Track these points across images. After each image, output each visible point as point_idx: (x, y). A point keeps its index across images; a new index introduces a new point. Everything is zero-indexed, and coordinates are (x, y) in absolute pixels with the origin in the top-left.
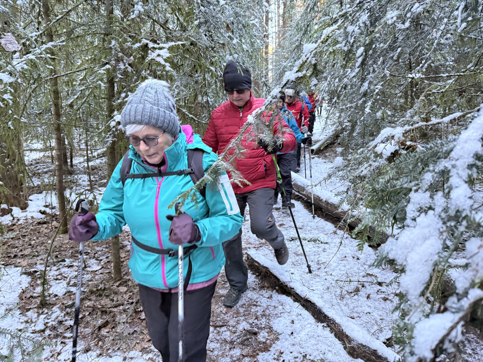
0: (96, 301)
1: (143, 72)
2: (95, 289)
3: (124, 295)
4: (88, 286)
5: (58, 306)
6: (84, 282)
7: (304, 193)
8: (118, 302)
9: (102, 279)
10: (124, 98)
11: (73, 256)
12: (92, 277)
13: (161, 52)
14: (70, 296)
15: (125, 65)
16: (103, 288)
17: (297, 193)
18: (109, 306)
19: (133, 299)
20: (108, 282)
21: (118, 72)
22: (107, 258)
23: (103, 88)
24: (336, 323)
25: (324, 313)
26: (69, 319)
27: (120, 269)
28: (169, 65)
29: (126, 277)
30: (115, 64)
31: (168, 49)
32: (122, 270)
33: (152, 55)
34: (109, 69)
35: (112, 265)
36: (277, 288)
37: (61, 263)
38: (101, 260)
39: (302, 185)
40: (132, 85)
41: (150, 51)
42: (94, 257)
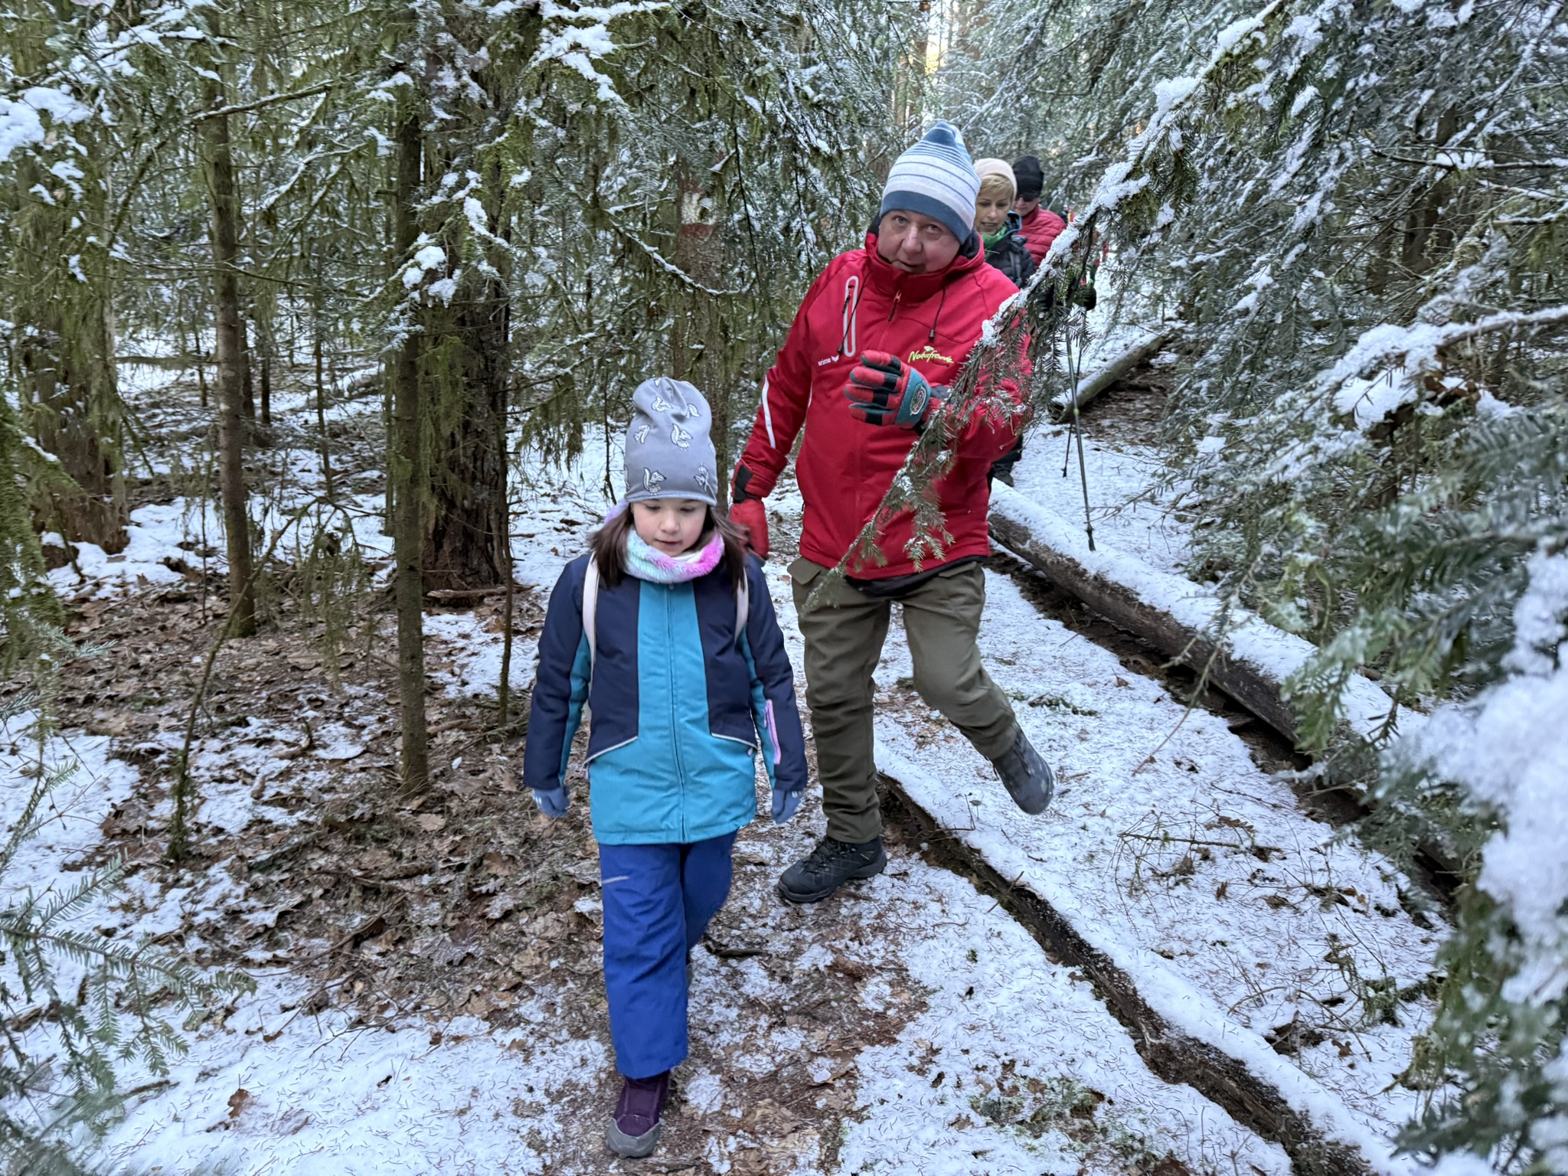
0: (343, 855)
1: (521, 103)
2: (342, 818)
3: (436, 842)
4: (320, 806)
5: (226, 863)
6: (307, 794)
7: (1027, 546)
8: (417, 863)
9: (366, 788)
10: (453, 190)
11: (273, 710)
12: (334, 780)
13: (585, 36)
14: (263, 833)
15: (459, 77)
16: (367, 816)
17: (1000, 548)
18: (388, 873)
19: (462, 854)
20: (383, 798)
21: (436, 100)
22: (381, 720)
23: (383, 152)
24: (1115, 970)
25: (1075, 935)
26: (260, 905)
27: (423, 759)
28: (610, 81)
29: (440, 784)
30: (428, 71)
31: (609, 28)
32: (431, 762)
33: (552, 47)
34: (405, 86)
35: (399, 743)
36: (924, 846)
37: (234, 729)
38: (363, 727)
39: (1021, 521)
40: (480, 147)
41: (545, 32)
42: (340, 717)
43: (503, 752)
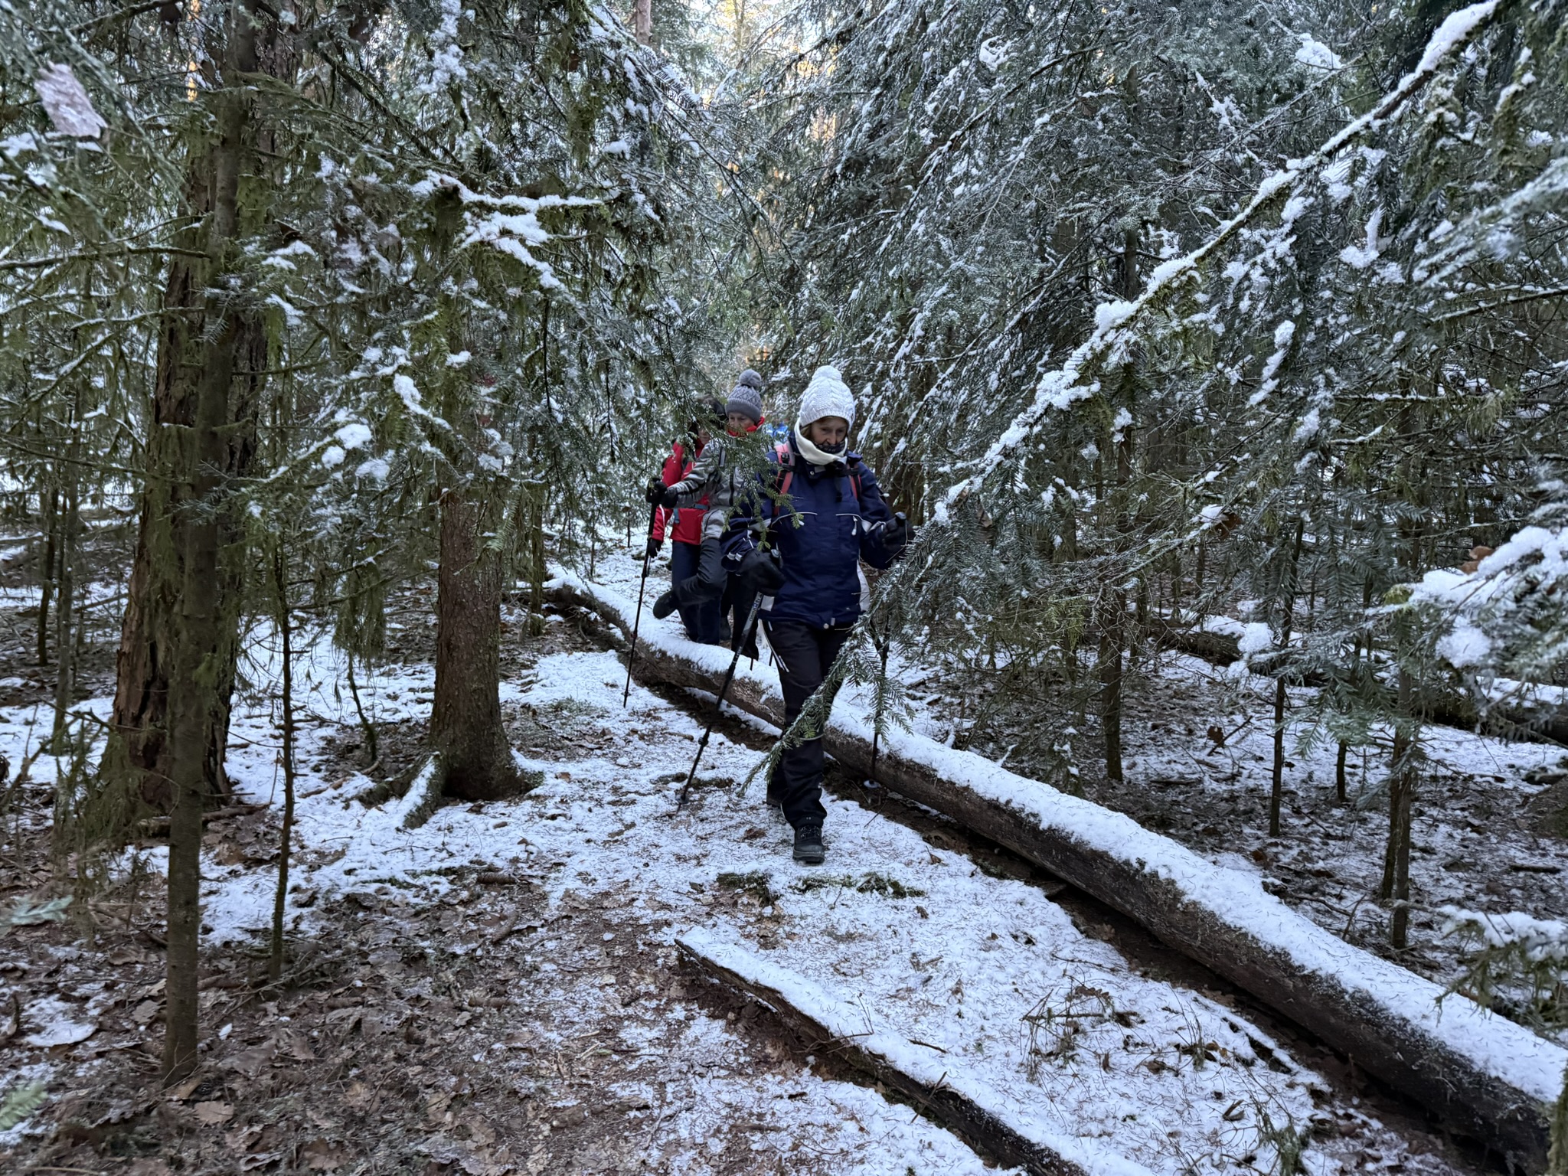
2: (90, 1124)
4: (49, 1111)
8: (213, 1170)
12: (61, 1073)
13: (515, 223)
15: (366, 251)
16: (128, 1116)
19: (266, 1149)
22: (108, 988)
24: (1065, 1164)
28: (551, 269)
29: (210, 1062)
30: (336, 241)
31: (541, 215)
32: (196, 1033)
33: (479, 229)
34: (306, 255)
38: (86, 999)
42: (52, 989)
43: (281, 1011)
